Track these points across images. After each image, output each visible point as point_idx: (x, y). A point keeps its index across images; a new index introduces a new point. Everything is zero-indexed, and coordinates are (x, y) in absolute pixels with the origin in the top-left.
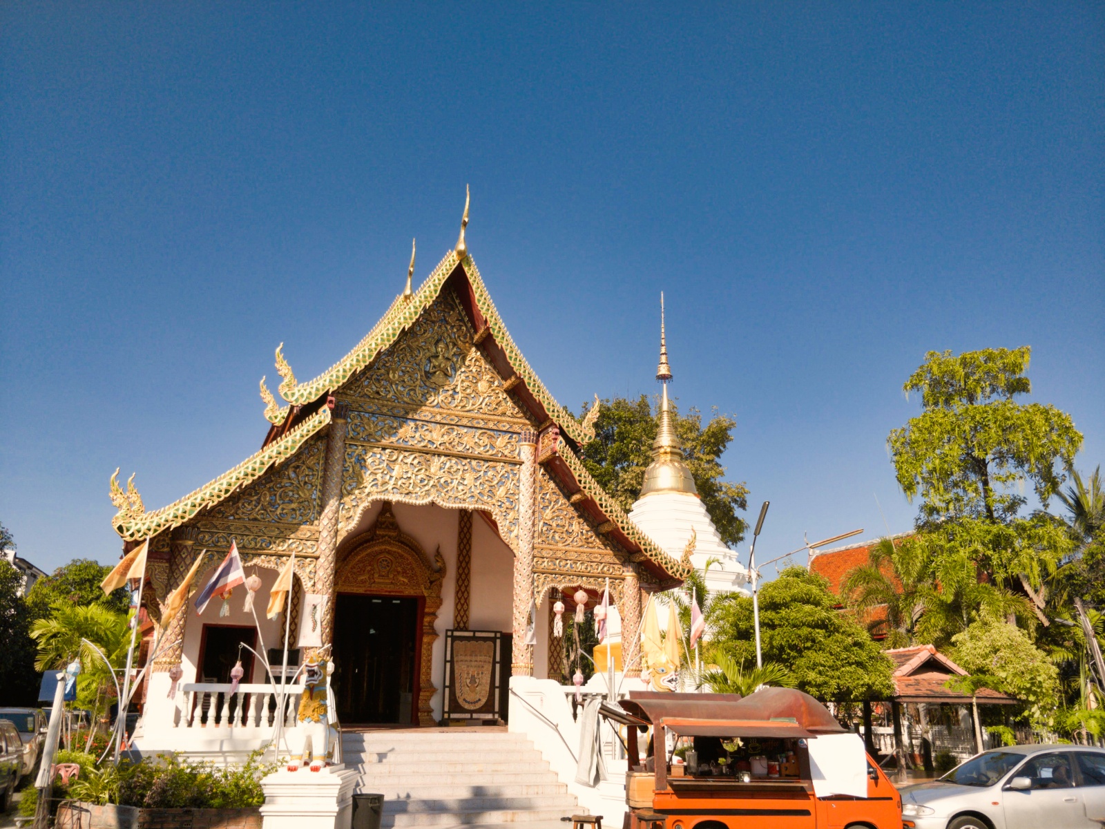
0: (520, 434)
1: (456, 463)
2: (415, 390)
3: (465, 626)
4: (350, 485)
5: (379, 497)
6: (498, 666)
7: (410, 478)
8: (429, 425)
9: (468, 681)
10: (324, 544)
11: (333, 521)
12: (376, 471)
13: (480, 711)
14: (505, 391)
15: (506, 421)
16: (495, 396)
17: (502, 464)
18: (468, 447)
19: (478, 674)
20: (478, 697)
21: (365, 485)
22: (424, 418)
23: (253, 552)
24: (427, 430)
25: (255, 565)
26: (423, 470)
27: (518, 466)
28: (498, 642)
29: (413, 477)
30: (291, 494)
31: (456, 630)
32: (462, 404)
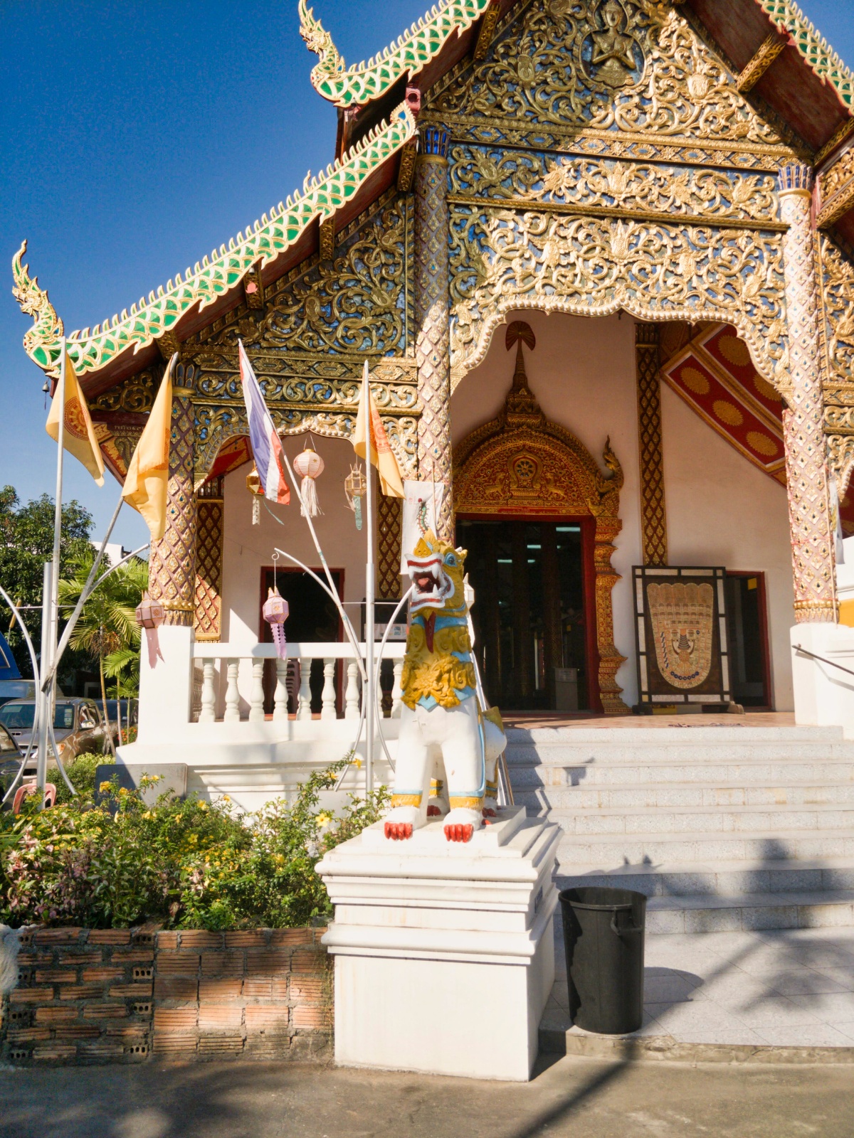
0: (776, 174)
1: (658, 235)
2: (568, 99)
3: (661, 561)
4: (464, 282)
5: (520, 301)
6: (722, 621)
7: (574, 265)
8: (601, 163)
9: (676, 645)
10: (427, 388)
11: (440, 347)
12: (511, 255)
13: (698, 690)
14: (742, 92)
15: (747, 151)
16: (724, 102)
17: (747, 233)
18: (678, 204)
19: (691, 633)
20: (693, 669)
21: (491, 281)
22: (589, 152)
23: (302, 407)
24: (599, 173)
25: (307, 431)
26: (598, 249)
27: (779, 236)
28: (720, 583)
29: (580, 263)
30: (357, 299)
31: (648, 566)
32: (659, 121)
